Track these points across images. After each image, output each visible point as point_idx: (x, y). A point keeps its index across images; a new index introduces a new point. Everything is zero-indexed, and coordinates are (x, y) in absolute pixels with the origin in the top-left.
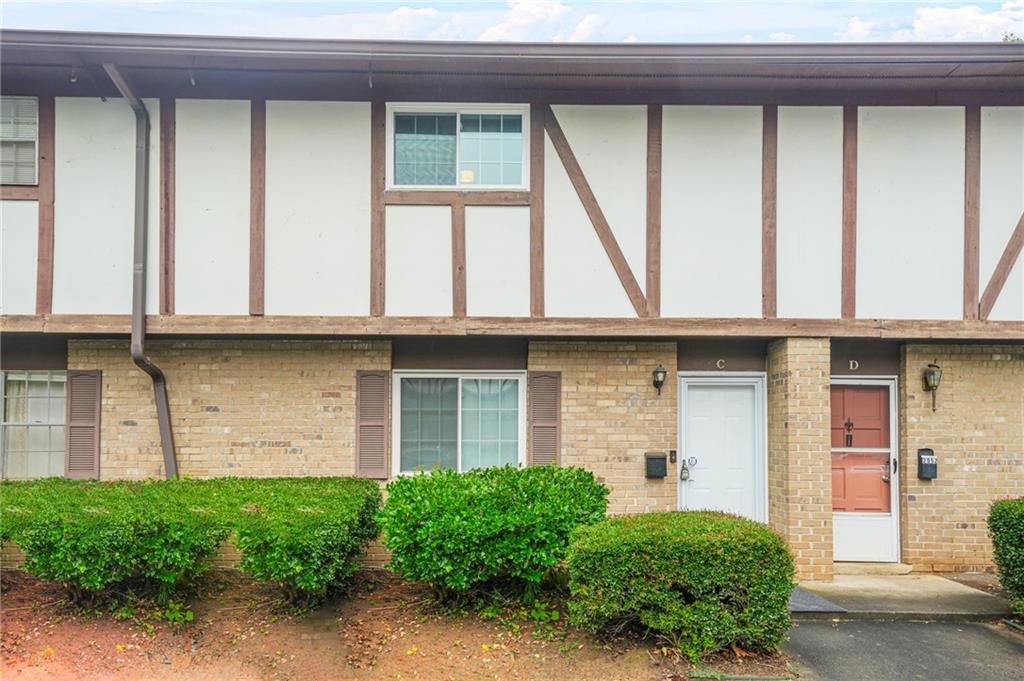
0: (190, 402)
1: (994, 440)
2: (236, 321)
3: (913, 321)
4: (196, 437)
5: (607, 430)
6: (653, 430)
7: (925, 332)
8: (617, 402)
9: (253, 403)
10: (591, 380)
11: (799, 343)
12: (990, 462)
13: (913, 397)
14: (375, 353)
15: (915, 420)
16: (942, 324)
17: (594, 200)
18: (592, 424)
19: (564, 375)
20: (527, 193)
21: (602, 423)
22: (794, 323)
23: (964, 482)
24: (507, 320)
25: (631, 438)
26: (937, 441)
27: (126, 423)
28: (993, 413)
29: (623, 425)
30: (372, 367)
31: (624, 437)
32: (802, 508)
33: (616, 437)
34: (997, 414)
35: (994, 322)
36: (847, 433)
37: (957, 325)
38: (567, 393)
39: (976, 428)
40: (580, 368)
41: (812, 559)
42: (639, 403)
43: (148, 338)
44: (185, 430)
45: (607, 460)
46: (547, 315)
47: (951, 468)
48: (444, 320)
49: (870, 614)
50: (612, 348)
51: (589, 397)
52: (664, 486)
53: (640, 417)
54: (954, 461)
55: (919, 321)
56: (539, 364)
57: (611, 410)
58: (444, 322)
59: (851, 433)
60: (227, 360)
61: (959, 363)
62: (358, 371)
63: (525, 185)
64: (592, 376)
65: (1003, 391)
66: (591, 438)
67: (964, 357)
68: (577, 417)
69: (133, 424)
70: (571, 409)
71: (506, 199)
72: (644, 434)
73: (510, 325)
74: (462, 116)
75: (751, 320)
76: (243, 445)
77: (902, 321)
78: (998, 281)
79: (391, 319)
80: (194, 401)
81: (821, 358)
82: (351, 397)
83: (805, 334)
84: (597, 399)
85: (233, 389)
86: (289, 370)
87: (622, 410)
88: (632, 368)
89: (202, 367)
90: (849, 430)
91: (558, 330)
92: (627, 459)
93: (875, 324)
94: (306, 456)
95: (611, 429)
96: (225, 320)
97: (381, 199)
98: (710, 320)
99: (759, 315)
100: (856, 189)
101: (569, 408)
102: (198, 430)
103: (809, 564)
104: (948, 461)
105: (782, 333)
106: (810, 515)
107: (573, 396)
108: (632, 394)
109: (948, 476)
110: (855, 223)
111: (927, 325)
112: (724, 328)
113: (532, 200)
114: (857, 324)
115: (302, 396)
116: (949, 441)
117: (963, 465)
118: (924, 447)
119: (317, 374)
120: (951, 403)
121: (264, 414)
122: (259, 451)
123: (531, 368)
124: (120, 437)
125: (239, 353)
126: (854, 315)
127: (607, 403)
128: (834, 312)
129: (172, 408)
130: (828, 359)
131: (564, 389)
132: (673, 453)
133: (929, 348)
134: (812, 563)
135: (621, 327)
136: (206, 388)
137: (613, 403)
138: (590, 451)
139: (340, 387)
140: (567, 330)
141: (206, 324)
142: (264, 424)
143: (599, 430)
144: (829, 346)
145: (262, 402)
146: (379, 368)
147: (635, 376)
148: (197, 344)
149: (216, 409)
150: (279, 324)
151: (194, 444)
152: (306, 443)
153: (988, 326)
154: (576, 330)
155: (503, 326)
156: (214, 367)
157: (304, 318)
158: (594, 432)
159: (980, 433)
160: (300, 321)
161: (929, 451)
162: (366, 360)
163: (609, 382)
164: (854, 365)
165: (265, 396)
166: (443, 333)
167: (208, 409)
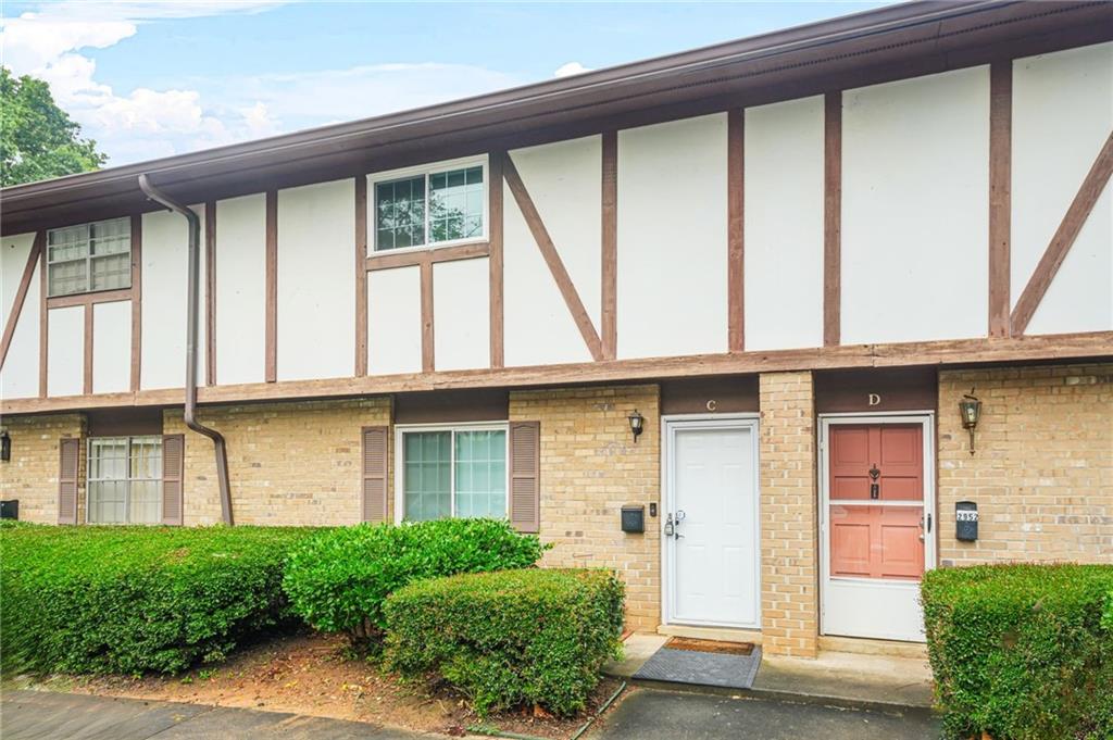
0: (241, 460)
1: (1069, 490)
2: (257, 388)
3: (916, 344)
4: (246, 489)
5: (583, 482)
6: (632, 481)
7: (933, 356)
8: (596, 451)
9: (285, 459)
10: (569, 428)
11: (773, 379)
12: (1062, 520)
13: (949, 437)
14: (376, 410)
15: (953, 466)
16: (956, 345)
17: (550, 242)
18: (570, 474)
19: (543, 424)
20: (487, 244)
21: (580, 474)
22: (764, 356)
23: (1023, 545)
24: (469, 373)
25: (609, 489)
26: (983, 492)
27: (199, 478)
28: (1068, 455)
29: (601, 475)
30: (375, 424)
31: (602, 489)
32: (777, 571)
33: (594, 489)
34: (1074, 456)
35: (1033, 337)
36: (872, 482)
37: (978, 344)
38: (546, 442)
39: (1041, 475)
40: (560, 416)
41: (788, 630)
42: (618, 451)
43: (198, 406)
44: (238, 484)
45: (585, 513)
46: (506, 365)
47: (1005, 527)
48: (415, 377)
49: (778, 693)
50: (591, 394)
51: (567, 447)
52: (645, 542)
53: (619, 466)
54: (1008, 518)
55: (924, 344)
56: (519, 415)
57: (589, 460)
58: (414, 378)
59: (878, 482)
60: (266, 422)
61: (1016, 392)
62: (363, 428)
63: (485, 237)
64: (571, 424)
65: (1084, 425)
66: (569, 489)
67: (1023, 383)
68: (555, 467)
69: (205, 479)
70: (549, 459)
71: (467, 252)
72: (624, 486)
73: (471, 378)
74: (430, 176)
75: (716, 355)
76: (278, 496)
77: (902, 345)
78: (1039, 284)
79: (372, 378)
80: (244, 458)
81: (801, 396)
82: (357, 451)
83: (781, 368)
84: (575, 449)
85: (271, 447)
86: (311, 429)
87: (600, 460)
88: (610, 414)
89: (250, 429)
90: (875, 479)
91: (516, 379)
92: (605, 512)
93: (866, 351)
94: (324, 507)
95: (589, 480)
96: (249, 388)
97: (364, 266)
98: (668, 359)
99: (724, 349)
100: (840, 191)
101: (549, 458)
102: (247, 483)
103: (785, 636)
104: (999, 518)
105: (751, 368)
106: (787, 579)
107: (552, 445)
108: (610, 442)
109: (1001, 536)
110: (838, 231)
111: (936, 348)
112: (685, 367)
113: (491, 251)
114: (842, 352)
115: (321, 452)
116: (1000, 491)
117: (1022, 523)
118: (964, 500)
119: (332, 431)
120: (1006, 443)
121: (293, 469)
122: (290, 502)
123: (512, 418)
124: (196, 490)
125: (275, 415)
126: (838, 342)
127: (584, 452)
128: (816, 341)
129: (229, 465)
130: (810, 395)
131: (543, 439)
132: (653, 506)
133: (972, 374)
134: (788, 635)
135: (576, 373)
136: (252, 446)
137: (592, 452)
138: (568, 504)
139: (350, 443)
140: (524, 379)
141: (236, 392)
142: (293, 477)
143: (577, 482)
144: (810, 380)
145: (291, 458)
146: (380, 424)
147: (613, 423)
148: (247, 408)
149: (259, 465)
150: (288, 388)
151: (244, 496)
152: (324, 495)
153: (1024, 343)
154: (532, 378)
155: (465, 379)
156: (258, 428)
157: (304, 382)
158: (572, 483)
159: (1048, 482)
160: (302, 385)
161: (971, 505)
162: (370, 416)
163: (587, 430)
164: (875, 399)
165: (293, 452)
166: (414, 389)
167: (254, 465)
